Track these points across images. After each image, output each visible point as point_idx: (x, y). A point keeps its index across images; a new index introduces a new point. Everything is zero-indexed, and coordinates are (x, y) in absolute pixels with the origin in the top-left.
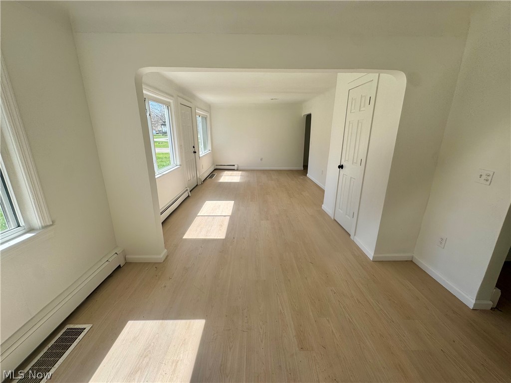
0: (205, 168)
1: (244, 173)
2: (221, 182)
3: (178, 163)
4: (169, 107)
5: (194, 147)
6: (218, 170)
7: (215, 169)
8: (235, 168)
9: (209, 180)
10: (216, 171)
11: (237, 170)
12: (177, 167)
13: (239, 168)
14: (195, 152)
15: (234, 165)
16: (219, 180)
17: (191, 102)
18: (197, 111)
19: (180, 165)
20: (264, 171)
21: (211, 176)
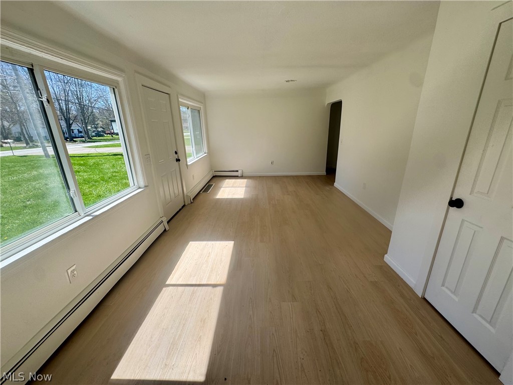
0: (196, 179)
1: (250, 181)
2: (218, 199)
3: (142, 184)
4: (116, 90)
5: (176, 153)
6: (217, 177)
7: (214, 177)
8: (239, 174)
9: (203, 195)
10: (215, 179)
11: (242, 177)
12: (140, 190)
13: (244, 175)
14: (178, 160)
15: (237, 171)
16: (216, 194)
17: (169, 87)
18: (180, 100)
19: (146, 186)
20: (276, 179)
21: (207, 188)
